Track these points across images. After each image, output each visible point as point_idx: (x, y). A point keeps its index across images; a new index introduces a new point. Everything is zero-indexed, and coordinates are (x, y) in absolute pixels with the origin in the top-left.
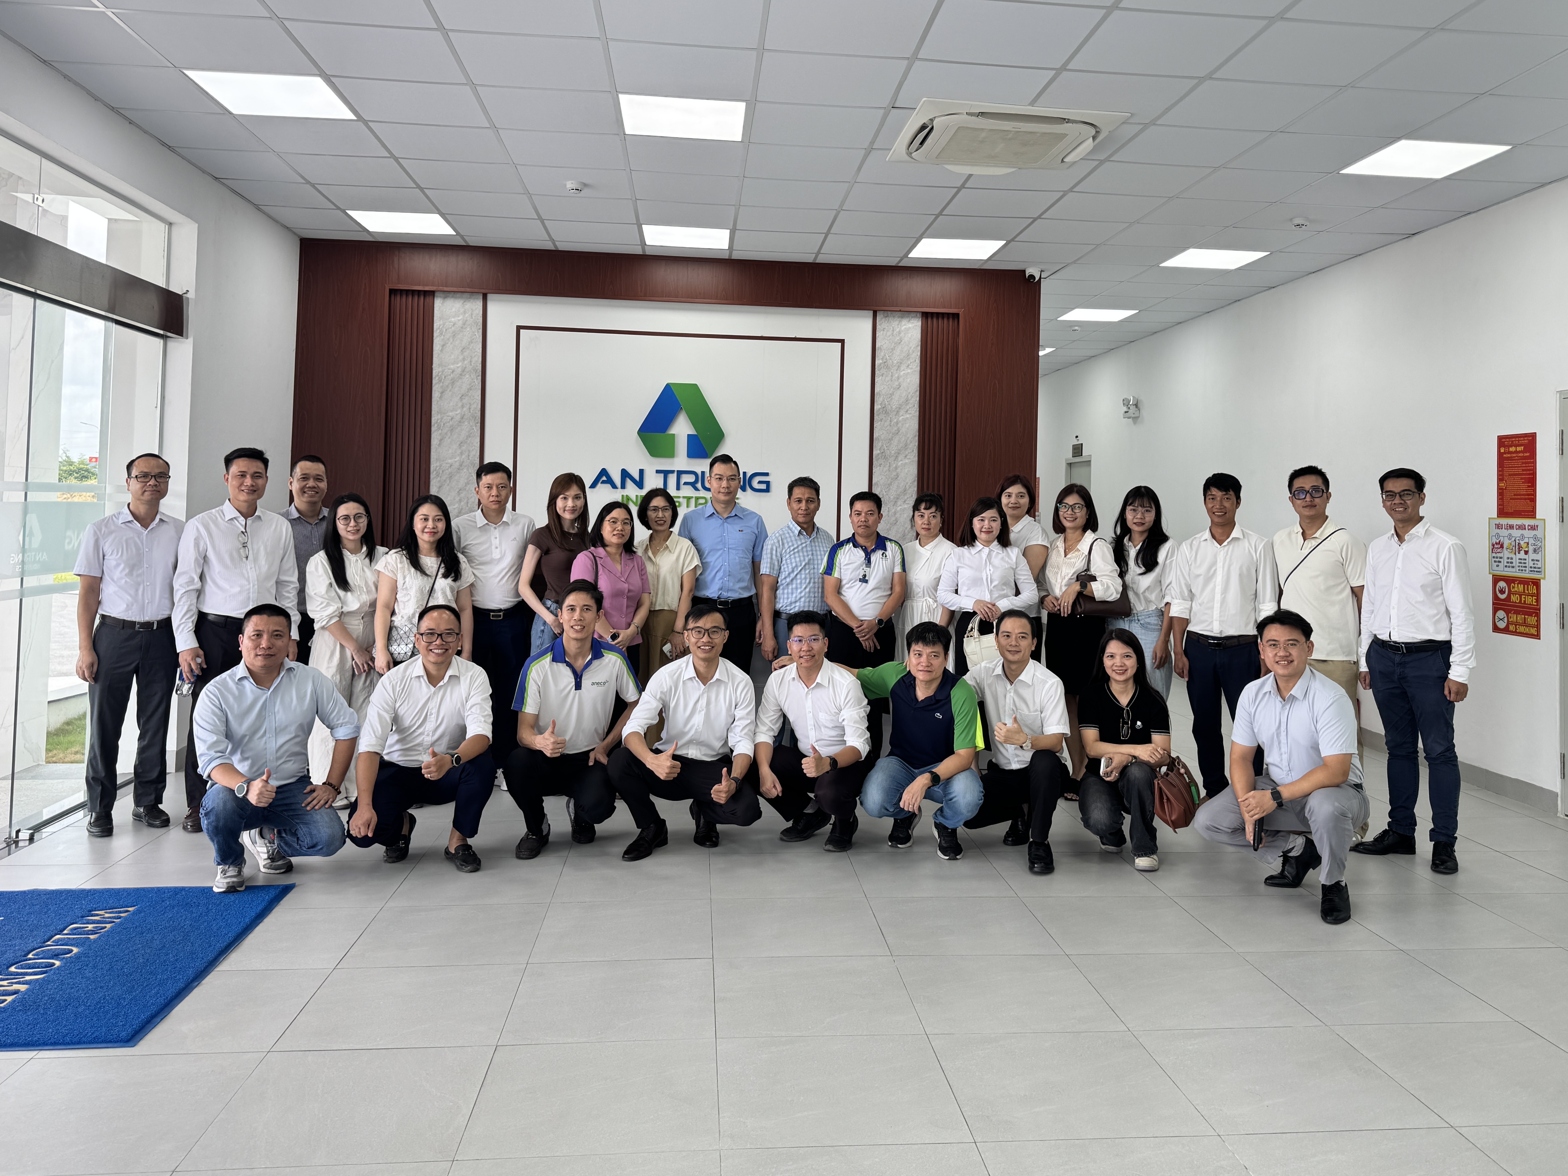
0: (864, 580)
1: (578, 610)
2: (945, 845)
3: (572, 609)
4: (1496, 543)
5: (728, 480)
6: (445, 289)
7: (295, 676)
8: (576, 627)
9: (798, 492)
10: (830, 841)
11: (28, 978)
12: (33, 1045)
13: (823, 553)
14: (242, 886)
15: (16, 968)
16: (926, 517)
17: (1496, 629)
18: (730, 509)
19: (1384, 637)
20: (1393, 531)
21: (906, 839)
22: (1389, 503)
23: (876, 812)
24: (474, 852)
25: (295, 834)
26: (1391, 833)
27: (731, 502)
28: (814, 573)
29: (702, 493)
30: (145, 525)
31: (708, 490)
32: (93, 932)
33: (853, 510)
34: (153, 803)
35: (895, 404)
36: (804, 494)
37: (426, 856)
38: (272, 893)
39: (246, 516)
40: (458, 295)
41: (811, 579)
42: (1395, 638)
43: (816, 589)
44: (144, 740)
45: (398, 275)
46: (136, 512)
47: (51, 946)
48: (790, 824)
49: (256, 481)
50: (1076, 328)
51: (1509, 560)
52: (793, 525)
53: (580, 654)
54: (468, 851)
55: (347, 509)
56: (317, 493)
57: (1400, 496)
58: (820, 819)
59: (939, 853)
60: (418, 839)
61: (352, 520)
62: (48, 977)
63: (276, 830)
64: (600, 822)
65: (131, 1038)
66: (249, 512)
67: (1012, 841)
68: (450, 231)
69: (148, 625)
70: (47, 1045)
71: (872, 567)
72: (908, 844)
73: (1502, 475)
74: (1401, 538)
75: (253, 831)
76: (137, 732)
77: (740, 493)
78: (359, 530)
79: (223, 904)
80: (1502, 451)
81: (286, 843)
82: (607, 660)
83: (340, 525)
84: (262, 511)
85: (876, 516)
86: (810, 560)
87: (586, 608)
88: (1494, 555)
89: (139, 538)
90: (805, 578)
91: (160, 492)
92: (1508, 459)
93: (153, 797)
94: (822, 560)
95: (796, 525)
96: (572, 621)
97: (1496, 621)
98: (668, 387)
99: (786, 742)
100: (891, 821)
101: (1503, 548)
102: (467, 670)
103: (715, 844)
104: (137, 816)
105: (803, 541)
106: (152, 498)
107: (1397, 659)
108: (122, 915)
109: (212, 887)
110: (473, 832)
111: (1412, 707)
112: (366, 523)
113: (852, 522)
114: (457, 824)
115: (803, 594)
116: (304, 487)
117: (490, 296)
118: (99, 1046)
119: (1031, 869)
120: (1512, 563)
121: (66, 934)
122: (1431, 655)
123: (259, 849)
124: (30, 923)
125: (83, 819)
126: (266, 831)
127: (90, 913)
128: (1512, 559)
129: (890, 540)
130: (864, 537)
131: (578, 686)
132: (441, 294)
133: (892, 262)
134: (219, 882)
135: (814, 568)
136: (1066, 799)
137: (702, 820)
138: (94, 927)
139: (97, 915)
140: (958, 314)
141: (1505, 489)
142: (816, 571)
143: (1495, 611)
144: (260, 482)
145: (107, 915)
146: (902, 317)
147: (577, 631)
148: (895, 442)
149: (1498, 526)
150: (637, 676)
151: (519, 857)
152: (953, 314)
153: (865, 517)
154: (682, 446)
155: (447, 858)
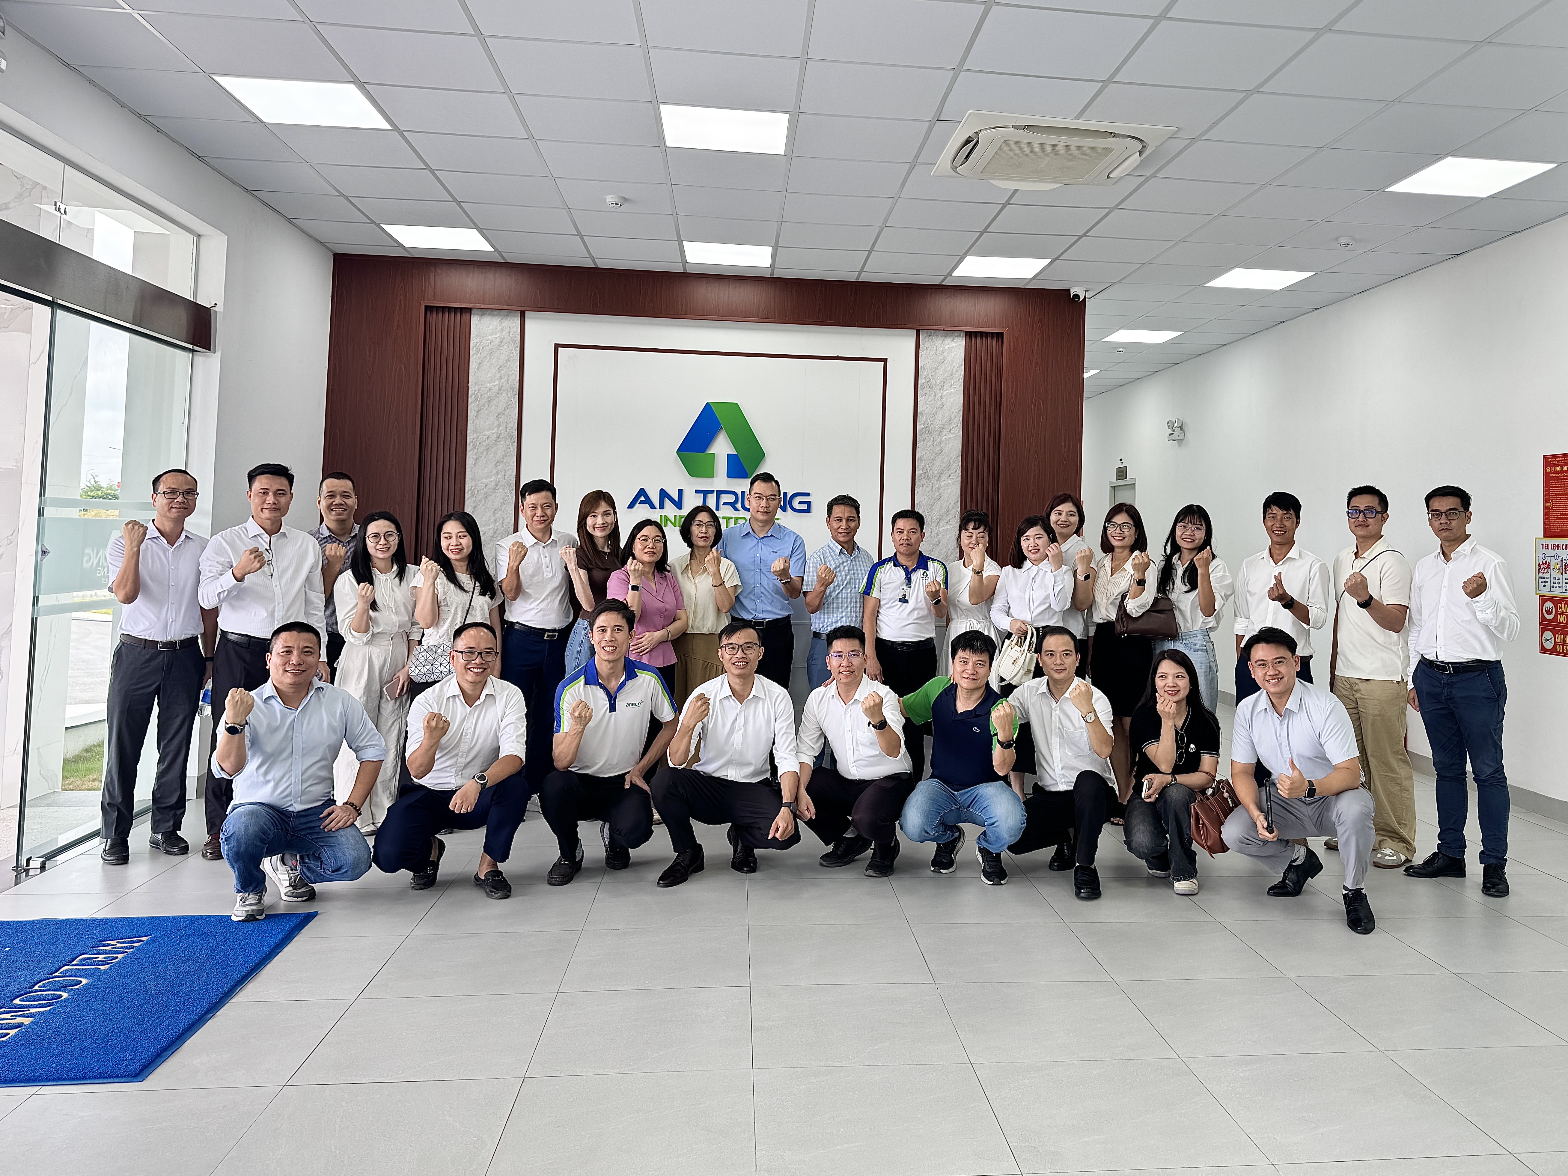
0: (904, 600)
1: (609, 630)
2: (989, 870)
3: (603, 630)
4: (1543, 564)
5: (767, 499)
6: (483, 306)
7: (324, 696)
8: (607, 649)
9: (838, 511)
10: (871, 866)
11: (33, 1010)
12: (35, 1081)
13: (863, 572)
14: (261, 915)
15: (20, 1000)
16: (974, 537)
17: (1543, 650)
18: (767, 528)
19: (1431, 657)
20: (1439, 550)
21: (950, 864)
22: (1437, 524)
23: (916, 836)
24: (504, 878)
25: (318, 858)
26: (1441, 856)
27: (769, 520)
28: (855, 593)
29: (742, 513)
30: (170, 543)
31: (748, 510)
32: (103, 963)
33: (895, 528)
34: (171, 829)
35: (937, 424)
36: (844, 513)
37: (455, 883)
38: (294, 922)
39: (270, 533)
40: (496, 312)
41: (852, 598)
42: (1441, 658)
43: (858, 609)
44: (163, 764)
45: (434, 292)
46: (162, 528)
47: (59, 978)
48: (830, 848)
49: (278, 498)
50: (1121, 349)
51: (1556, 581)
52: (834, 544)
53: (612, 674)
54: (499, 877)
55: (377, 527)
56: (346, 510)
57: (1446, 515)
58: (859, 845)
59: (983, 878)
60: (447, 866)
61: (382, 538)
62: (54, 1009)
63: (298, 855)
64: (636, 845)
65: (139, 1074)
66: (273, 529)
67: (1057, 866)
68: (488, 247)
69: (170, 645)
70: (50, 1080)
71: (912, 587)
72: (951, 870)
73: (1548, 495)
74: (1446, 556)
75: (274, 858)
76: (157, 756)
77: (779, 513)
78: (389, 548)
79: (241, 933)
80: (1548, 470)
81: (309, 869)
82: (641, 680)
83: (370, 544)
84: (287, 529)
85: (919, 534)
86: (851, 579)
87: (618, 628)
88: (1541, 575)
89: (165, 554)
90: (847, 598)
91: (188, 508)
92: (1553, 479)
93: (171, 823)
94: (863, 579)
95: (837, 544)
96: (603, 642)
97: (1543, 641)
98: (708, 405)
99: (826, 764)
100: (934, 845)
101: (1550, 568)
102: (503, 690)
103: (753, 870)
104: (154, 843)
105: (845, 560)
106: (179, 516)
107: (1445, 679)
108: (135, 945)
109: (231, 916)
110: (504, 857)
111: (1459, 728)
112: (396, 541)
113: (894, 541)
114: (488, 848)
115: (844, 614)
116: (331, 504)
117: (527, 314)
118: (105, 1081)
119: (1078, 894)
120: (1558, 583)
121: (75, 965)
122: (1478, 675)
123: (281, 876)
124: (37, 953)
125: (98, 845)
126: (288, 857)
127: (101, 942)
128: (1559, 579)
129: (933, 560)
130: (906, 555)
131: (613, 708)
132: (479, 312)
133: (936, 281)
134: (238, 912)
135: (855, 588)
136: (1113, 823)
137: (740, 845)
138: (105, 958)
139: (109, 945)
140: (1002, 334)
141: (1552, 509)
142: (857, 589)
143: (1542, 632)
144: (283, 500)
145: (119, 945)
146: (946, 337)
147: (608, 653)
148: (938, 462)
149: (1545, 546)
150: (673, 696)
151: (550, 884)
152: (997, 333)
153: (907, 536)
154: (722, 466)
155: (477, 885)
